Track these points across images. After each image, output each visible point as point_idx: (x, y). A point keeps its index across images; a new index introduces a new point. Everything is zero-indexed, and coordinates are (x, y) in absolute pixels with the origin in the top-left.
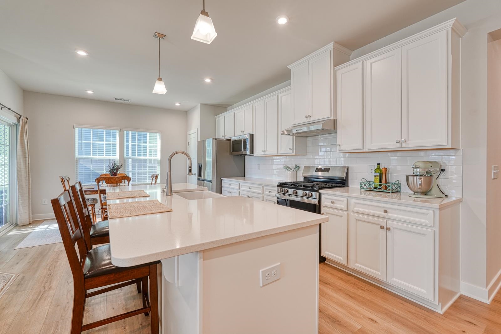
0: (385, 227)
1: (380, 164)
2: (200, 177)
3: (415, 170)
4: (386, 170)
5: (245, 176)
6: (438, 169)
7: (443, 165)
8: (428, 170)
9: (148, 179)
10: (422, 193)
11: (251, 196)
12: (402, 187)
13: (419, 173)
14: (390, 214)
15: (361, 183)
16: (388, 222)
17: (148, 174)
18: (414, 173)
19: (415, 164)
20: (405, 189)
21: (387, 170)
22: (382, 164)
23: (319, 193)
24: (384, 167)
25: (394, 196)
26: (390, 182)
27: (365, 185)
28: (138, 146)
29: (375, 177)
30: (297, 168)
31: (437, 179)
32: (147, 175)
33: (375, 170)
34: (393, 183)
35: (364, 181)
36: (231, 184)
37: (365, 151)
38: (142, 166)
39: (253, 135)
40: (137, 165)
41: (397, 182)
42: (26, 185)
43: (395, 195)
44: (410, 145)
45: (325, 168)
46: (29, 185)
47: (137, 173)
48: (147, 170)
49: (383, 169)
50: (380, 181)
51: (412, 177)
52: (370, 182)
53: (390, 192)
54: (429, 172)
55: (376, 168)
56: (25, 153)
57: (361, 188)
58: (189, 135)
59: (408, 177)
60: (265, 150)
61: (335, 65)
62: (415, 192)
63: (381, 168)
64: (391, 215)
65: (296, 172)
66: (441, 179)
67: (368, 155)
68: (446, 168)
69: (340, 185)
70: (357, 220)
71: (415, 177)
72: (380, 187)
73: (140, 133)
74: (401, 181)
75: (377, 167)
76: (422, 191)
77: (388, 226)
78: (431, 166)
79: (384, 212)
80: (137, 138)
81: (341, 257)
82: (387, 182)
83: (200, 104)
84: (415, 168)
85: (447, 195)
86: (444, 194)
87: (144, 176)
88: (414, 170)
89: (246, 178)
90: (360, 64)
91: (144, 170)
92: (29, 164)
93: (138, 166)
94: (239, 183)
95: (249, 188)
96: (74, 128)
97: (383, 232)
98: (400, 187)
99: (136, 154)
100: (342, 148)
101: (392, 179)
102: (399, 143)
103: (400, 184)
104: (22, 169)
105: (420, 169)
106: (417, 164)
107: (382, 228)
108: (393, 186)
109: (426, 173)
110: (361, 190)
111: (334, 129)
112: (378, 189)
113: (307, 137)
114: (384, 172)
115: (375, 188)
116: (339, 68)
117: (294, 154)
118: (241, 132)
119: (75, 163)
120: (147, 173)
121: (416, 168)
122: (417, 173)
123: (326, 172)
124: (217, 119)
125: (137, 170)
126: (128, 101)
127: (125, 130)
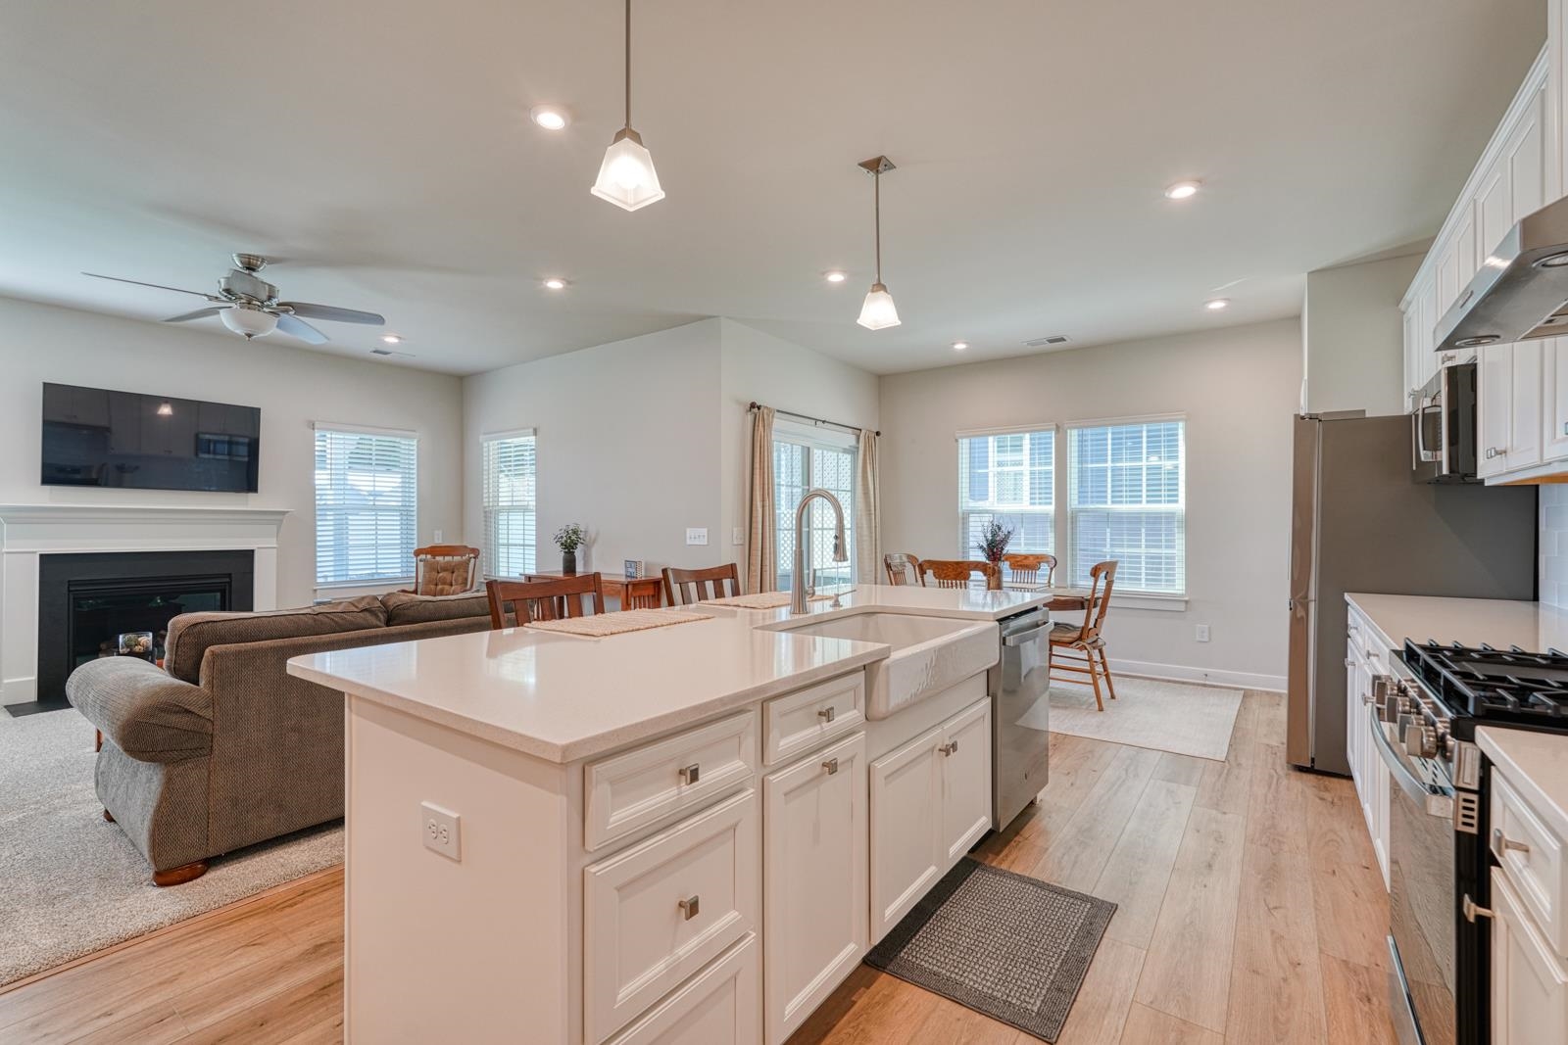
5: (1536, 598)
9: (1143, 576)
17: (1143, 559)
28: (1113, 470)
32: (1140, 563)
38: (1122, 535)
39: (1473, 369)
40: (1108, 530)
42: (871, 571)
46: (876, 570)
47: (1108, 557)
48: (1140, 546)
56: (870, 506)
73: (1117, 429)
80: (1110, 447)
83: (1303, 275)
87: (1130, 568)
91: (1129, 546)
92: (876, 527)
93: (1111, 535)
96: (957, 441)
99: (1107, 497)
104: (865, 538)
119: (960, 526)
120: (1140, 557)
124: (1404, 317)
125: (1108, 546)
126: (1063, 340)
127: (1071, 428)
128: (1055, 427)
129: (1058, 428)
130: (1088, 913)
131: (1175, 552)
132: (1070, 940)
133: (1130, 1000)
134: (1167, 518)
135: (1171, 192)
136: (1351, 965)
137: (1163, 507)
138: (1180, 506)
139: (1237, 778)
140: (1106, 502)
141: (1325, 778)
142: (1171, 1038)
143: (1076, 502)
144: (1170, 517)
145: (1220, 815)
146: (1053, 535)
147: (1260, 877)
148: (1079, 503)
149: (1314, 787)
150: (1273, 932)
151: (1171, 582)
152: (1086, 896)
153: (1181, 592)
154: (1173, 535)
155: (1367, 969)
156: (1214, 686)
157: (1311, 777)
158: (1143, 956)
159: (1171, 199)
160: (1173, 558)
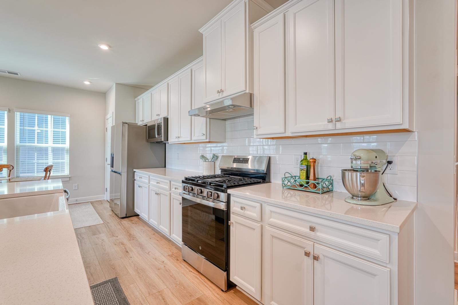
0: (312, 253)
1: (307, 154)
2: (112, 169)
3: (354, 162)
4: (314, 160)
5: (165, 167)
6: (385, 161)
7: (389, 155)
8: (372, 163)
10: (364, 197)
11: (159, 193)
12: (335, 184)
13: (359, 167)
14: (318, 234)
15: (283, 179)
16: (316, 245)
18: (352, 167)
19: (355, 154)
20: (339, 187)
21: (317, 162)
22: (310, 153)
23: (227, 194)
24: (312, 158)
25: (324, 198)
26: (320, 177)
27: (289, 181)
28: (38, 131)
29: (301, 170)
30: (215, 157)
31: (382, 174)
33: (302, 161)
34: (324, 179)
35: (287, 175)
36: (143, 177)
37: (287, 136)
38: (42, 155)
39: (168, 119)
40: (36, 154)
41: (329, 178)
43: (326, 196)
44: (347, 126)
45: (243, 158)
47: (36, 164)
49: (311, 160)
50: (308, 177)
51: (350, 173)
52: (295, 176)
53: (319, 193)
54: (373, 165)
55: (302, 159)
57: (284, 185)
58: (107, 119)
59: (344, 171)
60: (179, 136)
61: (252, 21)
62: (353, 196)
63: (308, 159)
64: (320, 234)
65: (214, 162)
66: (386, 175)
67: (293, 141)
68: (395, 160)
69: (259, 180)
70: (273, 237)
71: (354, 174)
72: (306, 185)
73: (40, 115)
74: (333, 176)
75: (304, 157)
76: (363, 194)
77: (317, 253)
78: (376, 157)
79: (310, 230)
80: (36, 122)
81: (253, 287)
82: (317, 177)
83: (115, 83)
84: (354, 160)
85: (395, 198)
86: (391, 196)
88: (352, 163)
89: (166, 169)
90: (281, 16)
94: (149, 176)
95: (157, 183)
97: (309, 261)
98: (332, 184)
99: (35, 141)
100: (260, 131)
101: (323, 172)
102: (331, 123)
103: (332, 180)
105: (361, 161)
106: (357, 154)
107: (307, 254)
108: (323, 184)
109: (369, 167)
110: (283, 188)
111: (251, 106)
112: (305, 187)
113: (225, 120)
114: (312, 164)
115: (301, 186)
116: (256, 25)
117: (208, 140)
118: (157, 115)
121: (356, 159)
122: (357, 167)
123: (244, 163)
124: (136, 102)
125: (36, 160)
126: (17, 74)
127: (17, 111)
128: (8, 109)
129: (9, 111)
130: (111, 285)
131: (65, 161)
132: (115, 297)
133: (145, 298)
134: (61, 149)
135: (100, 45)
136: (170, 255)
137: (60, 146)
138: (67, 145)
139: (111, 226)
140: (34, 143)
141: (129, 218)
142: (161, 298)
143: (19, 142)
144: (63, 149)
145: (116, 238)
146: (6, 156)
147: (139, 248)
148: (20, 142)
149: (129, 221)
150: (153, 258)
151: (63, 171)
152: (106, 281)
153: (67, 174)
154: (64, 155)
155: (172, 254)
156: (80, 203)
157: (126, 219)
158: (136, 284)
159: (100, 48)
160: (64, 163)
